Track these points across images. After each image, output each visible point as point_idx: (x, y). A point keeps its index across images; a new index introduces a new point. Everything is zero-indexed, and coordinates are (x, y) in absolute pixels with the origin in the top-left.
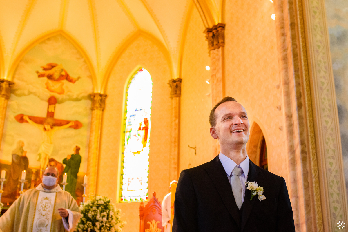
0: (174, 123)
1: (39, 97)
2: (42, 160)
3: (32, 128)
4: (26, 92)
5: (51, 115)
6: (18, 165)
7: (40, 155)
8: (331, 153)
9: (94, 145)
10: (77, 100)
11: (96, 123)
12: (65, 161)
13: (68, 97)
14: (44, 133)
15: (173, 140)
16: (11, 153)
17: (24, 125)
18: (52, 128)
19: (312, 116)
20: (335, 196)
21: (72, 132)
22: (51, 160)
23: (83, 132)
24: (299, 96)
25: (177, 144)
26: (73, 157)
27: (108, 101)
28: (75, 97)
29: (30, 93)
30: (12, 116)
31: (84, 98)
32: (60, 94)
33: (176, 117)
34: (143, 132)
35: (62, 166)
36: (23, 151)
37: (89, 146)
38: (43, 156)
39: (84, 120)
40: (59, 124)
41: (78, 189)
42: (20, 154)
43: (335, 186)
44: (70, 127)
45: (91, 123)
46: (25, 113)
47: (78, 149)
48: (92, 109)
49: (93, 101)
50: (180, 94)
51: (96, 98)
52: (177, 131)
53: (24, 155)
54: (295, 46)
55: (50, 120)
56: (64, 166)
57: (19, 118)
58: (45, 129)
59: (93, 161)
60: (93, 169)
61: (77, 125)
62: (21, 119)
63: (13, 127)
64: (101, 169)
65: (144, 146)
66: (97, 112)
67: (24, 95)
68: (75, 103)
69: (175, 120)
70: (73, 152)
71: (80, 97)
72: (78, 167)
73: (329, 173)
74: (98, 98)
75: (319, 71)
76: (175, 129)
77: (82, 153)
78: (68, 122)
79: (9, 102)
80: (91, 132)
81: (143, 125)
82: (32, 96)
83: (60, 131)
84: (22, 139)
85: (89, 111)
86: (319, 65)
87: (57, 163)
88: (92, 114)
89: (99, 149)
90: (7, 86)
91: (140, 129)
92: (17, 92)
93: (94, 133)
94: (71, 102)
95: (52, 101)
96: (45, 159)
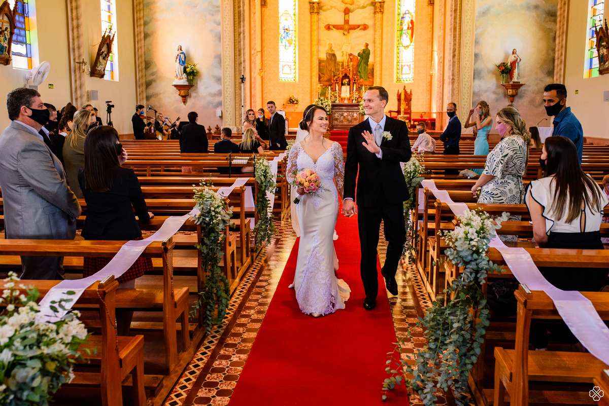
0: (429, 27)
1: (338, 9)
2: (345, 56)
3: (335, 33)
4: (329, 7)
5: (347, 22)
6: (330, 60)
7: (343, 52)
8: (466, 79)
9: (378, 41)
10: (364, 7)
11: (378, 24)
12: (359, 54)
13: (357, 7)
14: (344, 37)
15: (429, 40)
16: (325, 52)
17: (331, 31)
18: (348, 33)
19: (459, 62)
20: (466, 100)
21: (362, 32)
22: (350, 55)
23: (370, 31)
24: (454, 51)
25: (431, 42)
26: (364, 51)
27: (385, 6)
28: (362, 5)
29: (332, 7)
30: (322, 26)
31: (368, 5)
32: (351, 5)
33: (431, 22)
34: (410, 31)
35: (358, 58)
36: (332, 50)
37: (374, 42)
38: (345, 53)
39: (370, 23)
40: (354, 27)
41: (369, 73)
42: (331, 53)
43: (466, 96)
44: (360, 29)
45: (375, 24)
46: (330, 24)
47: (367, 45)
48: (375, 13)
49: (375, 8)
50: (433, 3)
51: (376, 5)
52: (431, 32)
53: (333, 53)
54: (455, 22)
55: (346, 27)
56: (359, 58)
57: (327, 27)
58: (344, 34)
59: (378, 53)
60: (378, 59)
61: (365, 27)
62: (328, 28)
63: (324, 33)
64: (384, 59)
65: (411, 42)
66: (379, 15)
67: (328, 9)
68: (362, 10)
69: (430, 24)
70: (364, 48)
71: (365, 5)
72: (368, 58)
73: (463, 89)
74: (378, 5)
75: (466, 37)
76: (430, 31)
77: (370, 48)
78: (359, 26)
79: (320, 17)
80: (375, 31)
81: (411, 26)
82: (333, 9)
83: (354, 33)
84: (331, 42)
85: (372, 15)
86: (466, 33)
87: (354, 56)
88: (375, 17)
89: (382, 44)
90: (317, 6)
91: (408, 28)
92: (323, 8)
93: (377, 33)
94: (360, 9)
95: (347, 11)
96: (346, 55)
